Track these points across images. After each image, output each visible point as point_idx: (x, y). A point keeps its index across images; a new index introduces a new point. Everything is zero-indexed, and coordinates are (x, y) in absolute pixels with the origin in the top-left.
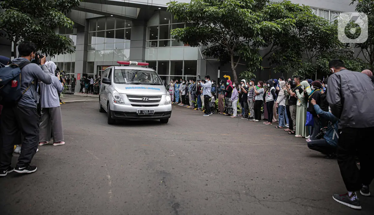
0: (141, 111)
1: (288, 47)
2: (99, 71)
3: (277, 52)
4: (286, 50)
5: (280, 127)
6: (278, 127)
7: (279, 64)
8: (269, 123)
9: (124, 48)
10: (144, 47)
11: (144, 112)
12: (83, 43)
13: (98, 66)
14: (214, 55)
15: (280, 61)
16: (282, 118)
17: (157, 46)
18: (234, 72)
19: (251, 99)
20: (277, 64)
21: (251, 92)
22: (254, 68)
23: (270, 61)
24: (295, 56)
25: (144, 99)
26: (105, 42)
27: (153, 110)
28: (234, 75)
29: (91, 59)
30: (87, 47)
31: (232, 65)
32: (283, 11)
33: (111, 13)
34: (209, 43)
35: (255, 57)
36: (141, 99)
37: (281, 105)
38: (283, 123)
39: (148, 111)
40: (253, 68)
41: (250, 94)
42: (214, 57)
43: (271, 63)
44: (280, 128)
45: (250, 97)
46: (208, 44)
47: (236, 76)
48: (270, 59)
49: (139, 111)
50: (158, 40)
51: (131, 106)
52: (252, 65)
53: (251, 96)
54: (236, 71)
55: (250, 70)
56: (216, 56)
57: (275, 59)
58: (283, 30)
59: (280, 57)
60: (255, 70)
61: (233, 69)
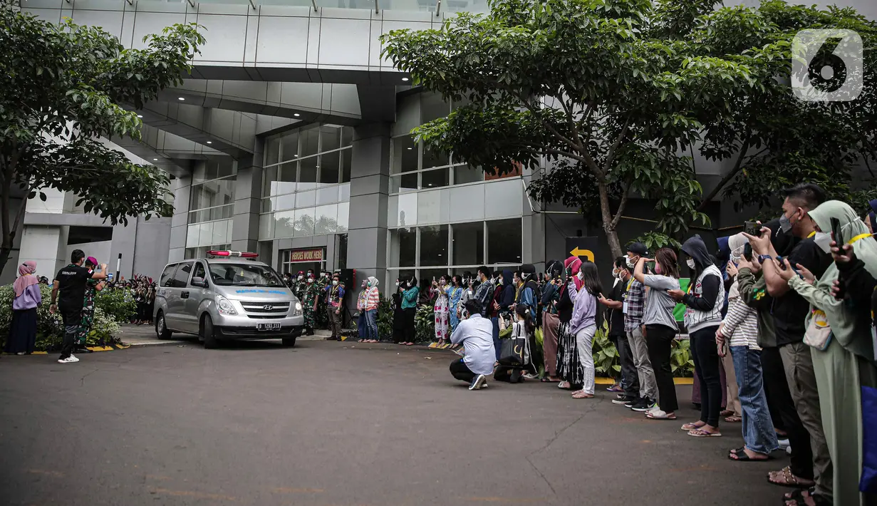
1: (795, 145)
2: (283, 263)
3: (755, 167)
4: (787, 154)
5: (749, 452)
6: (740, 453)
7: (768, 204)
8: (706, 428)
9: (340, 200)
10: (384, 194)
12: (249, 194)
13: (281, 251)
14: (562, 197)
15: (769, 193)
16: (755, 406)
17: (416, 187)
18: (613, 240)
19: (636, 324)
20: (761, 206)
21: (633, 295)
22: (678, 221)
23: (737, 195)
24: (821, 171)
26: (298, 189)
28: (613, 249)
29: (267, 235)
30: (259, 205)
31: (605, 218)
32: (757, 25)
33: (293, 108)
34: (542, 160)
35: (676, 182)
37: (740, 347)
38: (759, 432)
40: (672, 222)
41: (632, 302)
42: (564, 203)
43: (740, 202)
44: (747, 459)
45: (631, 317)
46: (537, 163)
47: (620, 250)
48: (734, 192)
50: (420, 170)
52: (669, 210)
53: (635, 313)
54: (619, 236)
55: (665, 228)
56: (570, 200)
57: (751, 190)
58: (763, 83)
59: (769, 180)
60: (682, 227)
61: (608, 230)
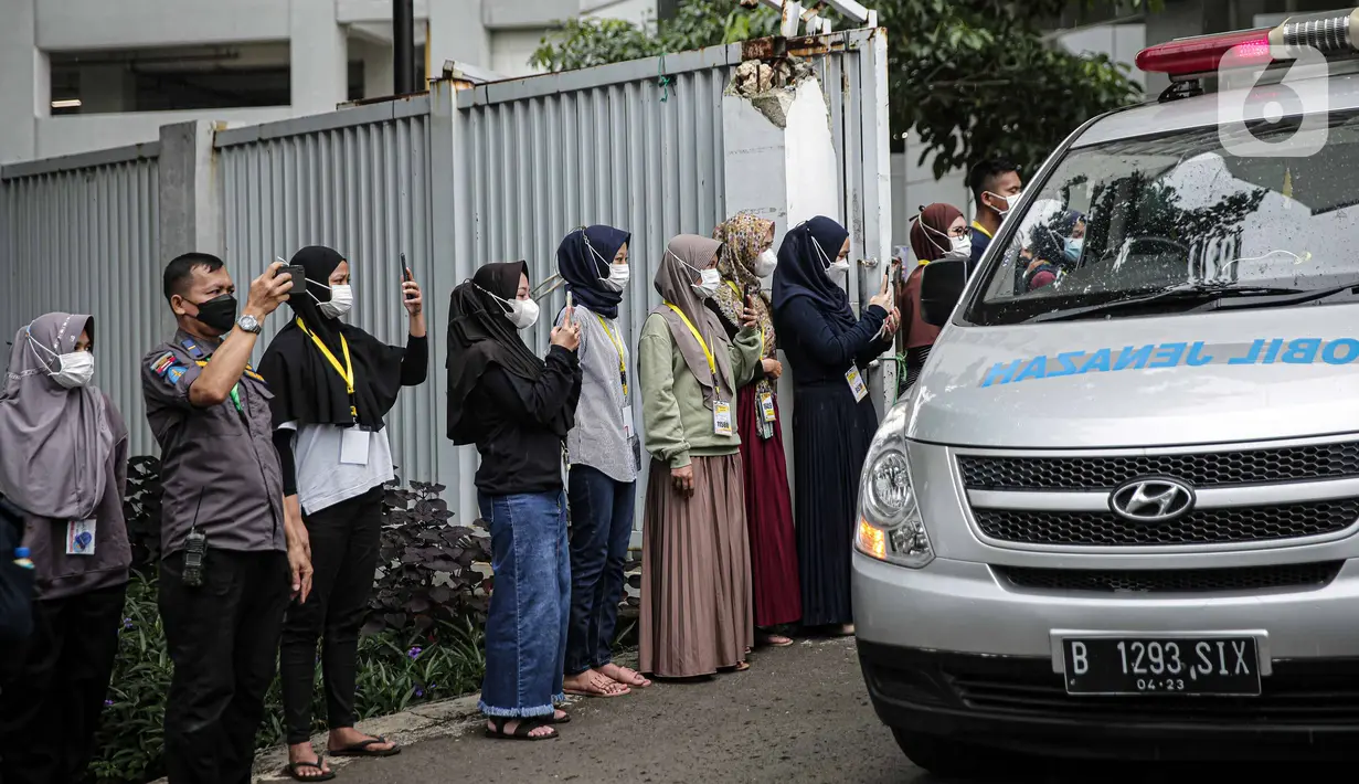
0: (1102, 651)
11: (1132, 656)
25: (1139, 497)
27: (1250, 643)
36: (1097, 500)
39: (1187, 646)
49: (1067, 643)
51: (996, 592)
